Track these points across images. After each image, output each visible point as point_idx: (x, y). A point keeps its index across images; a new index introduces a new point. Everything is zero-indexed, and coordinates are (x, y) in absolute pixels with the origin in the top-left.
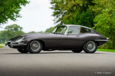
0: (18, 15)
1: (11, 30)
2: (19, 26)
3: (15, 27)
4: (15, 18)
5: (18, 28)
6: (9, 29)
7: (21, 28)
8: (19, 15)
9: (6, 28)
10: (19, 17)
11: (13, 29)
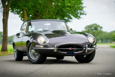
0: (82, 12)
1: (91, 30)
2: (99, 25)
3: (95, 26)
4: (79, 15)
5: (97, 27)
6: (89, 29)
7: (101, 28)
8: (84, 11)
9: (86, 28)
10: (83, 14)
11: (93, 28)
